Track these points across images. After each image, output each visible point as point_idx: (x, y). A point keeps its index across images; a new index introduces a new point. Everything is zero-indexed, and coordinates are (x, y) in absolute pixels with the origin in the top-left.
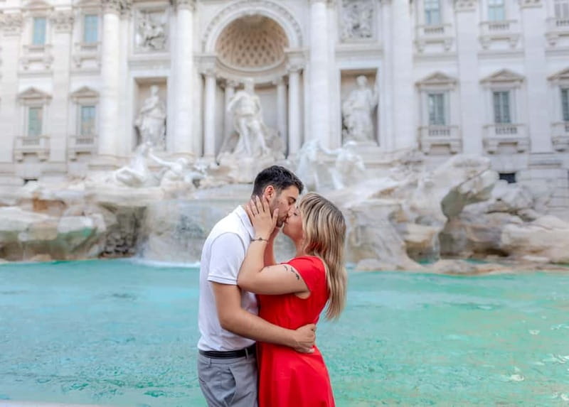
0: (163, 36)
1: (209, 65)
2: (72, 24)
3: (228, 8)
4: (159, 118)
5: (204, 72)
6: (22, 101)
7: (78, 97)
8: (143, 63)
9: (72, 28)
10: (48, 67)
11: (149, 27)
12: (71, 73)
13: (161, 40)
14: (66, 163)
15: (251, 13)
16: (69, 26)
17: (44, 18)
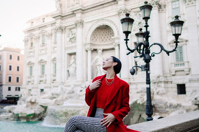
0: (75, 37)
1: (88, 47)
2: (52, 36)
3: (94, 24)
4: (74, 67)
5: (87, 49)
6: (39, 63)
7: (53, 61)
8: (69, 48)
9: (52, 37)
10: (46, 51)
11: (71, 35)
12: (52, 53)
13: (74, 39)
14: (51, 84)
15: (101, 25)
16: (51, 37)
17: (45, 35)
